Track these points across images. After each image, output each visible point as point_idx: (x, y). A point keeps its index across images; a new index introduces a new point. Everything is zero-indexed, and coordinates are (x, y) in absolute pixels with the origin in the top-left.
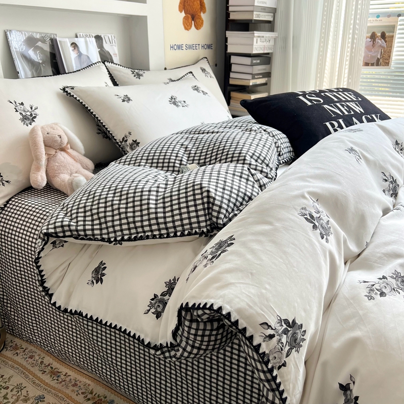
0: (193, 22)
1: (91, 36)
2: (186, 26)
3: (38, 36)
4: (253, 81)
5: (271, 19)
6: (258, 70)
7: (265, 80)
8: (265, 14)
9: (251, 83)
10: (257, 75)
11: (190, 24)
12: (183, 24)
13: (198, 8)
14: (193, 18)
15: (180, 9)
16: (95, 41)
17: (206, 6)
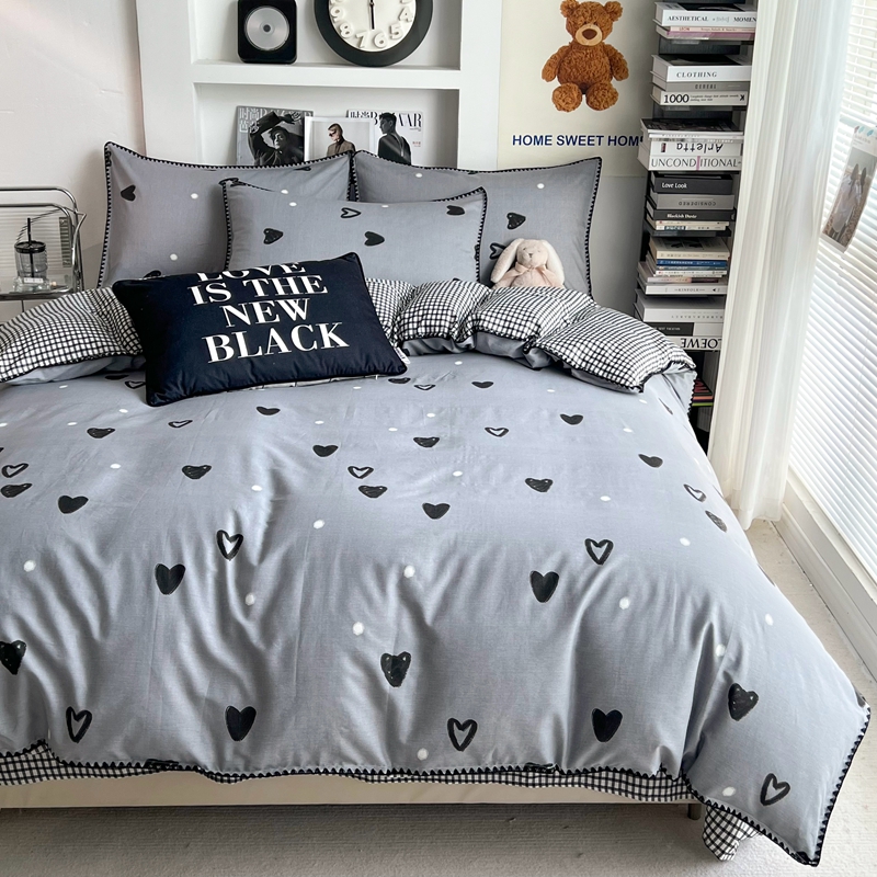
0: (584, 96)
2: (563, 104)
3: (282, 115)
4: (665, 222)
5: (737, 102)
6: (680, 203)
7: (722, 226)
8: (709, 94)
9: (660, 226)
10: (673, 212)
11: (573, 99)
12: (555, 100)
13: (603, 70)
14: (584, 89)
15: (547, 76)
16: (379, 122)
17: (628, 66)
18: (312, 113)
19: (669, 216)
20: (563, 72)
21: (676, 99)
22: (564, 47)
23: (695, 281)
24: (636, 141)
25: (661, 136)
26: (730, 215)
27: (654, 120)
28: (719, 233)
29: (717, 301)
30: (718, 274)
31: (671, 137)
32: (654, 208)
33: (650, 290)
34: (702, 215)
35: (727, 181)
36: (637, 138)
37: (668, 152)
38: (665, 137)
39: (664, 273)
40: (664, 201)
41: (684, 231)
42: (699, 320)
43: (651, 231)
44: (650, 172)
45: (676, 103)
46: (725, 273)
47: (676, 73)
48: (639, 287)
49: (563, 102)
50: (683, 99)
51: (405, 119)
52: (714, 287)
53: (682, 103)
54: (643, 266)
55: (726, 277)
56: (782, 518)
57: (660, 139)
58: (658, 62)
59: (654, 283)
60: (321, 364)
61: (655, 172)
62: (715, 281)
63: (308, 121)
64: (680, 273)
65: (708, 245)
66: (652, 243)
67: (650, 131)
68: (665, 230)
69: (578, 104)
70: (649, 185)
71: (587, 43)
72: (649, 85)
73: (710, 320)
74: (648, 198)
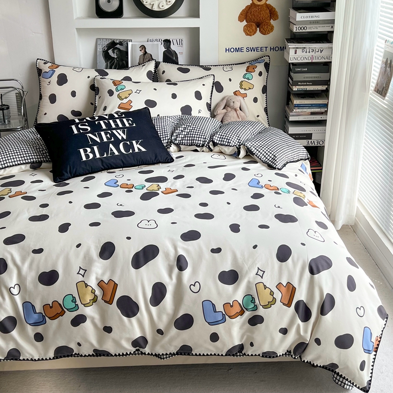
0: (258, 28)
1: (160, 40)
2: (248, 33)
3: (118, 42)
4: (297, 87)
5: (330, 30)
6: (304, 78)
7: (324, 88)
8: (316, 26)
9: (295, 88)
10: (301, 82)
11: (253, 30)
12: (244, 31)
13: (267, 16)
14: (258, 25)
15: (241, 20)
16: (163, 43)
17: (278, 14)
18: (131, 40)
19: (299, 84)
20: (248, 18)
21: (301, 29)
22: (248, 6)
23: (312, 114)
24: (283, 49)
25: (294, 46)
26: (327, 82)
27: (291, 39)
28: (323, 91)
29: (323, 123)
30: (323, 110)
31: (299, 47)
32: (292, 80)
33: (291, 119)
34: (315, 83)
35: (326, 66)
36: (283, 47)
37: (298, 54)
38: (296, 47)
39: (298, 110)
40: (297, 77)
41: (306, 91)
42: (314, 132)
43: (291, 91)
44: (290, 63)
45: (301, 31)
46: (326, 109)
47: (300, 17)
48: (286, 117)
49: (248, 31)
50: (304, 28)
51: (175, 42)
52: (321, 116)
53: (304, 31)
54: (288, 107)
55: (326, 111)
56: (355, 223)
57: (294, 48)
58: (292, 12)
59: (293, 116)
60: (134, 159)
61: (292, 63)
62: (322, 113)
63: (130, 44)
64: (305, 110)
65: (318, 97)
66: (292, 97)
67: (289, 44)
68: (298, 90)
69: (255, 32)
70: (290, 70)
71: (259, 3)
72: (288, 22)
73: (320, 132)
74: (289, 75)
